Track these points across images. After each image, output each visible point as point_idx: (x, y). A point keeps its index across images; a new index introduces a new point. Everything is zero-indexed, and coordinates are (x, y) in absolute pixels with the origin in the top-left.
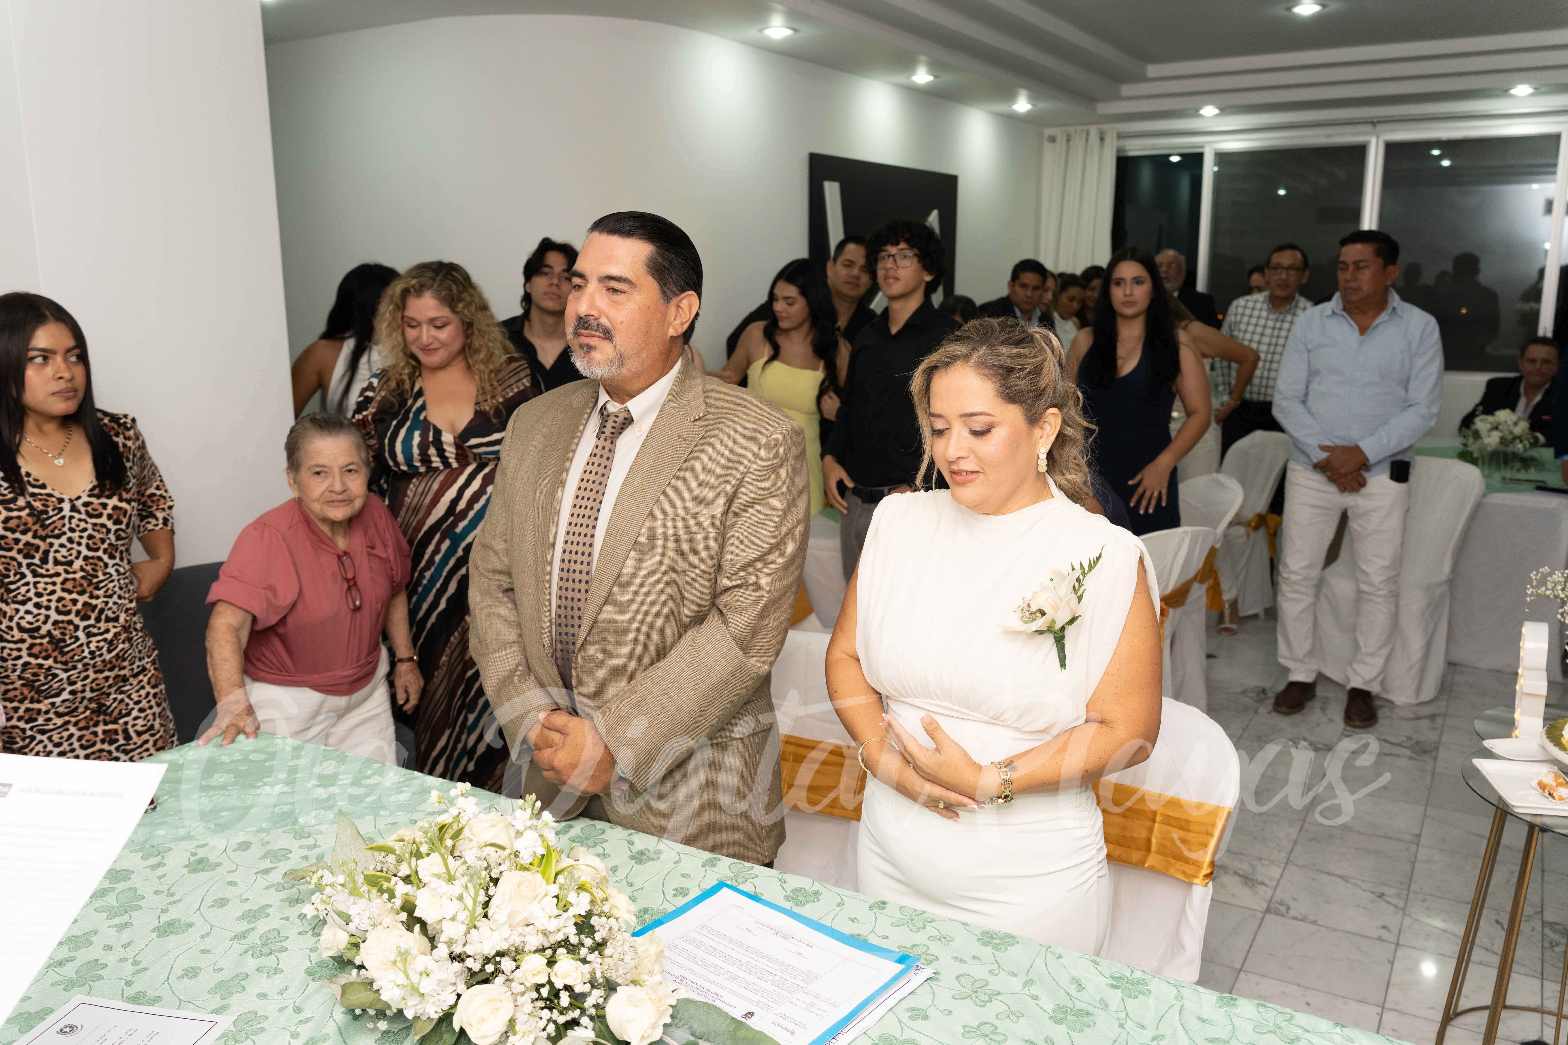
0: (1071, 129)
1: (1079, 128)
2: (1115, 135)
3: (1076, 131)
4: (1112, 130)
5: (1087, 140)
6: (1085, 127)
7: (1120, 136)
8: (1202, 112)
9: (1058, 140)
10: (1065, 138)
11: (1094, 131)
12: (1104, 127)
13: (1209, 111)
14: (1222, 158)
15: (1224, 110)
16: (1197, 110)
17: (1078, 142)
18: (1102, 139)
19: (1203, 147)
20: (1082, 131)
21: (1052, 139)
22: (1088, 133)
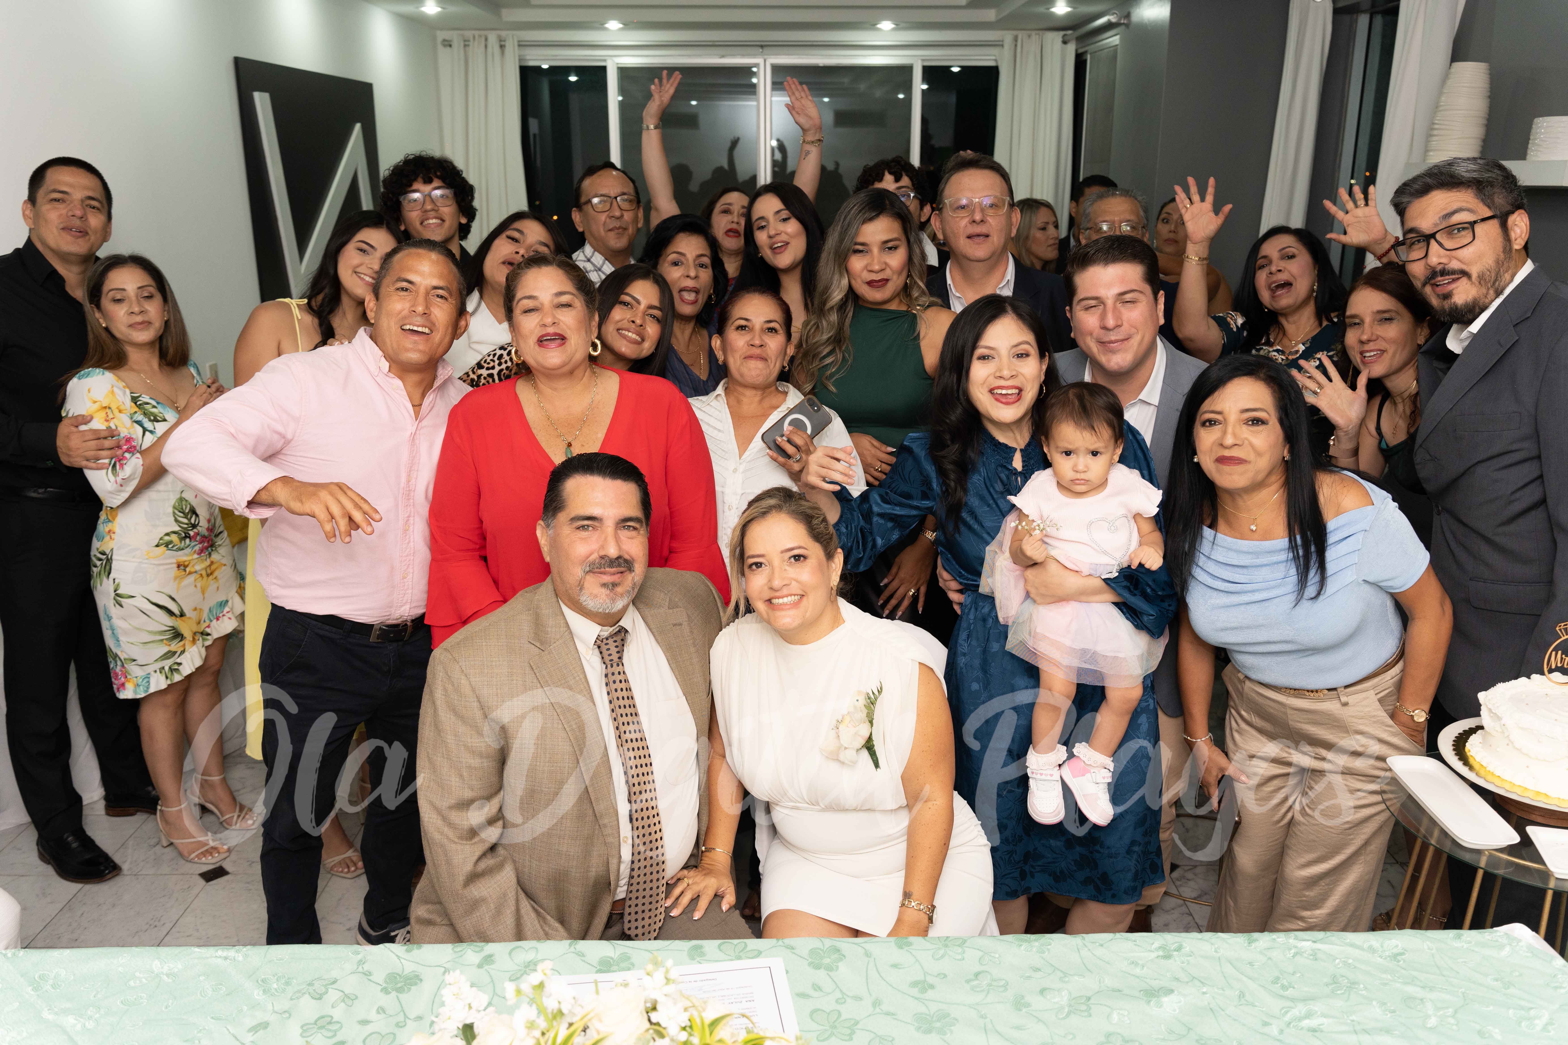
0: (469, 34)
1: (477, 33)
2: (516, 44)
3: (474, 37)
4: (512, 38)
5: (486, 46)
6: (483, 33)
7: (522, 45)
8: (607, 25)
9: (455, 44)
10: (462, 44)
11: (492, 37)
12: (504, 33)
13: (614, 25)
14: (624, 73)
15: (628, 25)
16: (603, 24)
17: (477, 49)
18: (502, 47)
19: (605, 60)
20: (480, 36)
21: (448, 44)
22: (486, 39)
